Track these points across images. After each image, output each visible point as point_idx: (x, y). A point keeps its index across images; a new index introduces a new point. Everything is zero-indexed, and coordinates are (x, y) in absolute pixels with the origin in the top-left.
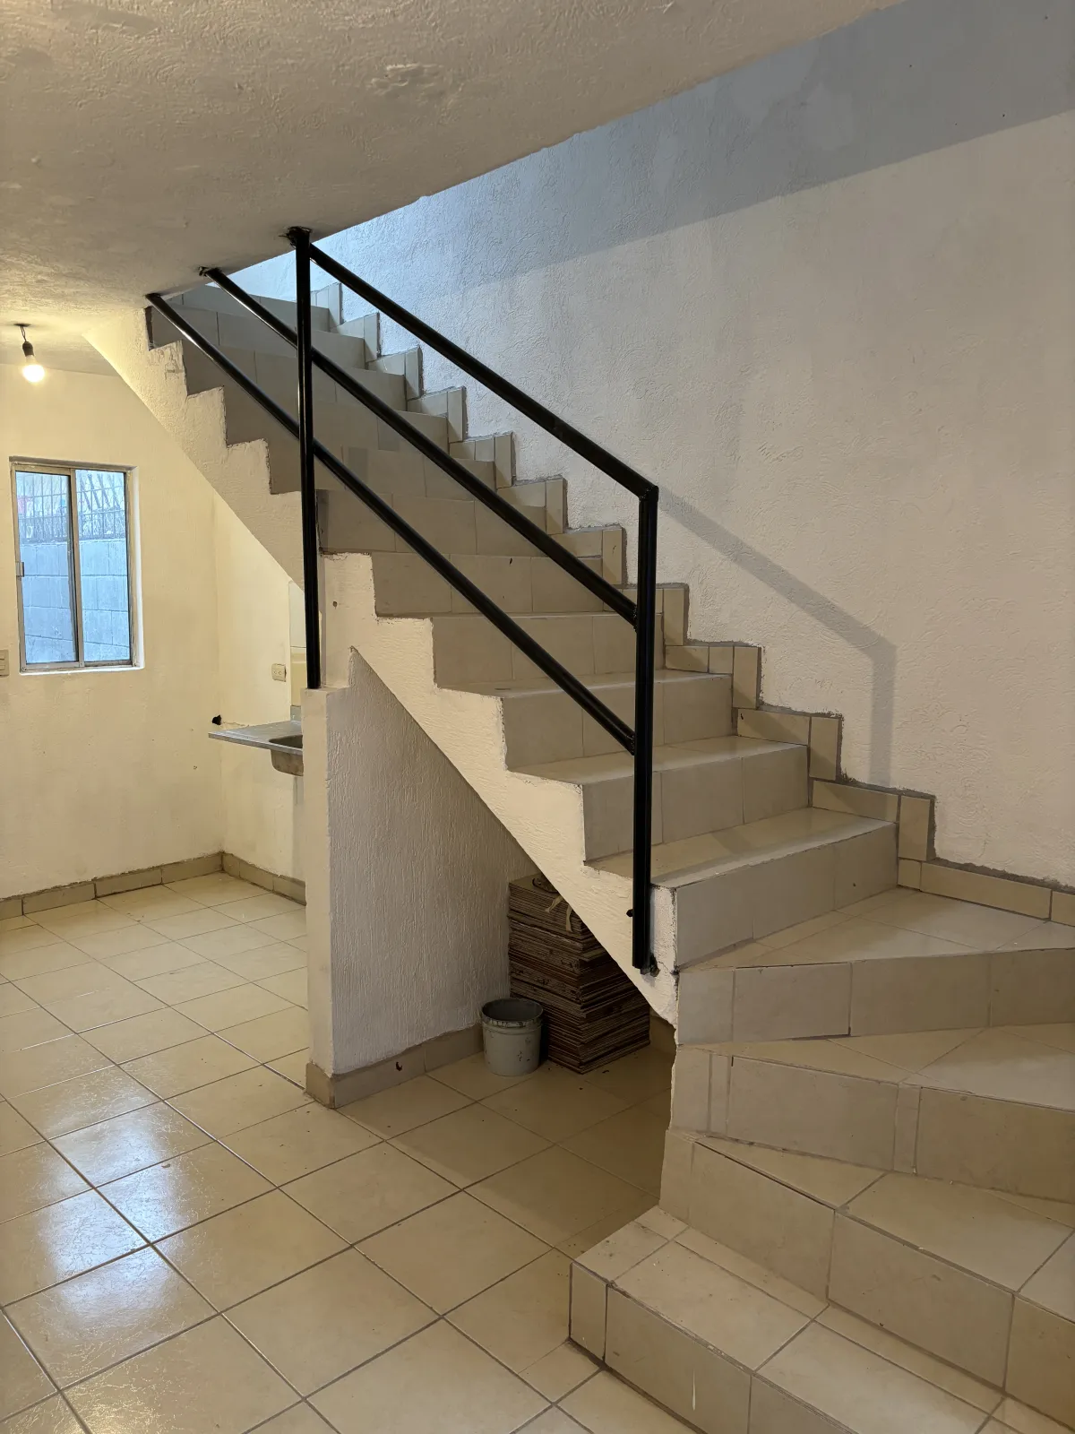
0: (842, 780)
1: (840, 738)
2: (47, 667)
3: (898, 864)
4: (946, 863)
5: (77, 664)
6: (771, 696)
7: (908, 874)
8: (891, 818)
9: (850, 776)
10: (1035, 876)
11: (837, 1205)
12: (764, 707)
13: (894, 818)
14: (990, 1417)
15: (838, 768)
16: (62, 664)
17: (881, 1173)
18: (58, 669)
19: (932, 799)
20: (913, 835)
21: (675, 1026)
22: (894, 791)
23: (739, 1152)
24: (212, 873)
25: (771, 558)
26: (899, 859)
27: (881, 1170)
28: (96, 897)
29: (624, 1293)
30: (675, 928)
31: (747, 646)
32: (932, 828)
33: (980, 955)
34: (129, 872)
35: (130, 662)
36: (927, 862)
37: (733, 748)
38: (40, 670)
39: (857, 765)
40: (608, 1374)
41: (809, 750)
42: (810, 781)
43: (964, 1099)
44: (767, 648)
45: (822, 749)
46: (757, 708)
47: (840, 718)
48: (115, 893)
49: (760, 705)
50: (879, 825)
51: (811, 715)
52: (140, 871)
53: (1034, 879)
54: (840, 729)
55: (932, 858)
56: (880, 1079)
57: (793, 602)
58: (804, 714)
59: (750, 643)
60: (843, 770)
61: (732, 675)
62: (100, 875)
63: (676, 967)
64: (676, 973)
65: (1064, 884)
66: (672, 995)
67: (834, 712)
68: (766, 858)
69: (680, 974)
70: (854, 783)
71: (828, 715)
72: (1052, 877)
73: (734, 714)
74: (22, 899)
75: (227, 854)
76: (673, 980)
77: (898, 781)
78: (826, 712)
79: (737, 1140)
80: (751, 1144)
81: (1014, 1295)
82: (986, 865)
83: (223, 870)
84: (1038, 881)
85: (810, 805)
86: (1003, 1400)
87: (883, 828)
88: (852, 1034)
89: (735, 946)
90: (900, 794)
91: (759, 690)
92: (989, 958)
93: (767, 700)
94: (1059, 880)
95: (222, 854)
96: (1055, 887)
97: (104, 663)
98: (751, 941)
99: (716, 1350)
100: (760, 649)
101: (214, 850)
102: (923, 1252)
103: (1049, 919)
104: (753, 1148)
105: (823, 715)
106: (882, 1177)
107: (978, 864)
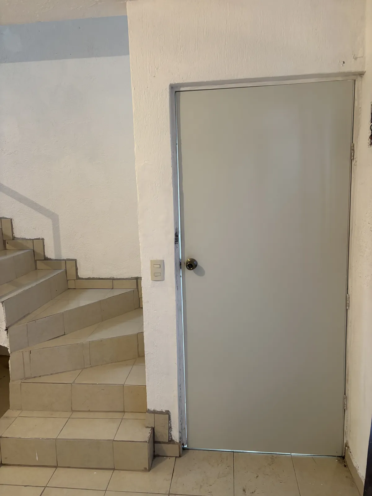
0: (46, 259)
1: (44, 246)
3: (67, 282)
4: (82, 279)
6: (17, 234)
7: (71, 284)
8: (64, 268)
9: (48, 257)
10: (108, 277)
11: (71, 382)
12: (15, 239)
13: (65, 268)
14: (122, 419)
15: (45, 255)
17: (81, 370)
19: (76, 260)
20: (71, 272)
21: (8, 348)
22: (64, 260)
23: (36, 380)
25: (11, 188)
26: (68, 280)
27: (81, 369)
29: (6, 437)
30: (4, 314)
31: (6, 218)
32: (77, 269)
33: (97, 302)
36: (77, 279)
37: (6, 254)
39: (50, 253)
40: (4, 466)
41: (34, 251)
42: (35, 261)
43: (101, 341)
44: (14, 219)
45: (38, 250)
46: (13, 239)
47: (43, 239)
49: (14, 238)
50: (59, 271)
51: (33, 240)
53: (108, 278)
54: (43, 243)
55: (78, 278)
56: (77, 343)
57: (21, 202)
58: (30, 239)
59: (7, 217)
60: (46, 256)
61: (2, 229)
63: (6, 328)
64: (7, 330)
65: (115, 278)
66: (6, 338)
67: (41, 238)
68: (30, 287)
69: (8, 329)
70: (50, 259)
71: (39, 239)
72: (112, 277)
73: (4, 243)
76: (6, 332)
77: (64, 256)
78: (38, 238)
79: (35, 377)
80: (40, 376)
81: (123, 385)
82: (94, 277)
84: (109, 278)
85: (36, 269)
86: (124, 414)
87: (62, 272)
88: (66, 334)
89: (24, 316)
90: (65, 261)
91: (13, 233)
92: (100, 302)
93: (15, 236)
94: (114, 277)
96: (113, 279)
98: (29, 314)
99: (42, 439)
100: (11, 219)
102: (98, 384)
103: (113, 288)
104: (41, 377)
105: (37, 239)
106: (82, 371)
107: (92, 277)
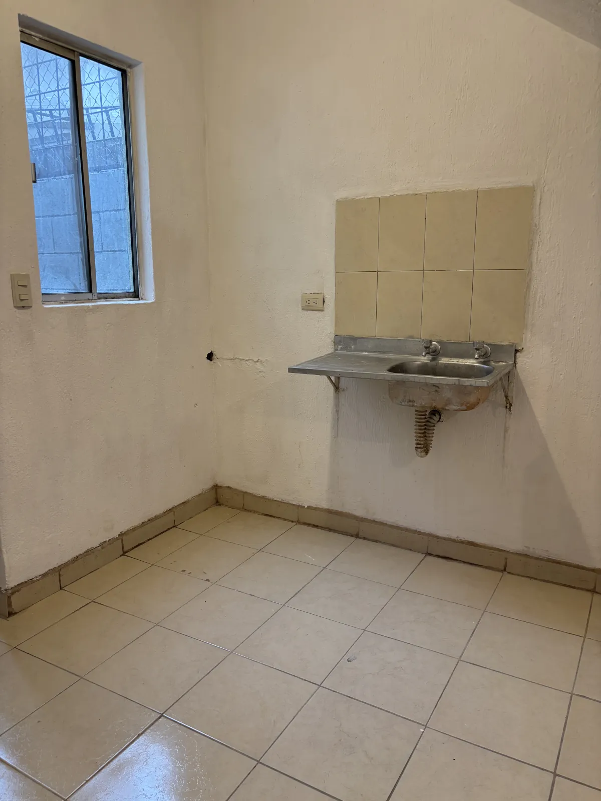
2: (63, 298)
5: (90, 296)
16: (74, 296)
18: (74, 301)
24: (210, 507)
28: (124, 553)
34: (149, 520)
35: (136, 295)
38: (56, 302)
48: (139, 545)
52: (157, 517)
62: (124, 529)
74: (58, 571)
75: (221, 487)
83: (218, 503)
95: (216, 487)
97: (112, 296)
101: (209, 485)
